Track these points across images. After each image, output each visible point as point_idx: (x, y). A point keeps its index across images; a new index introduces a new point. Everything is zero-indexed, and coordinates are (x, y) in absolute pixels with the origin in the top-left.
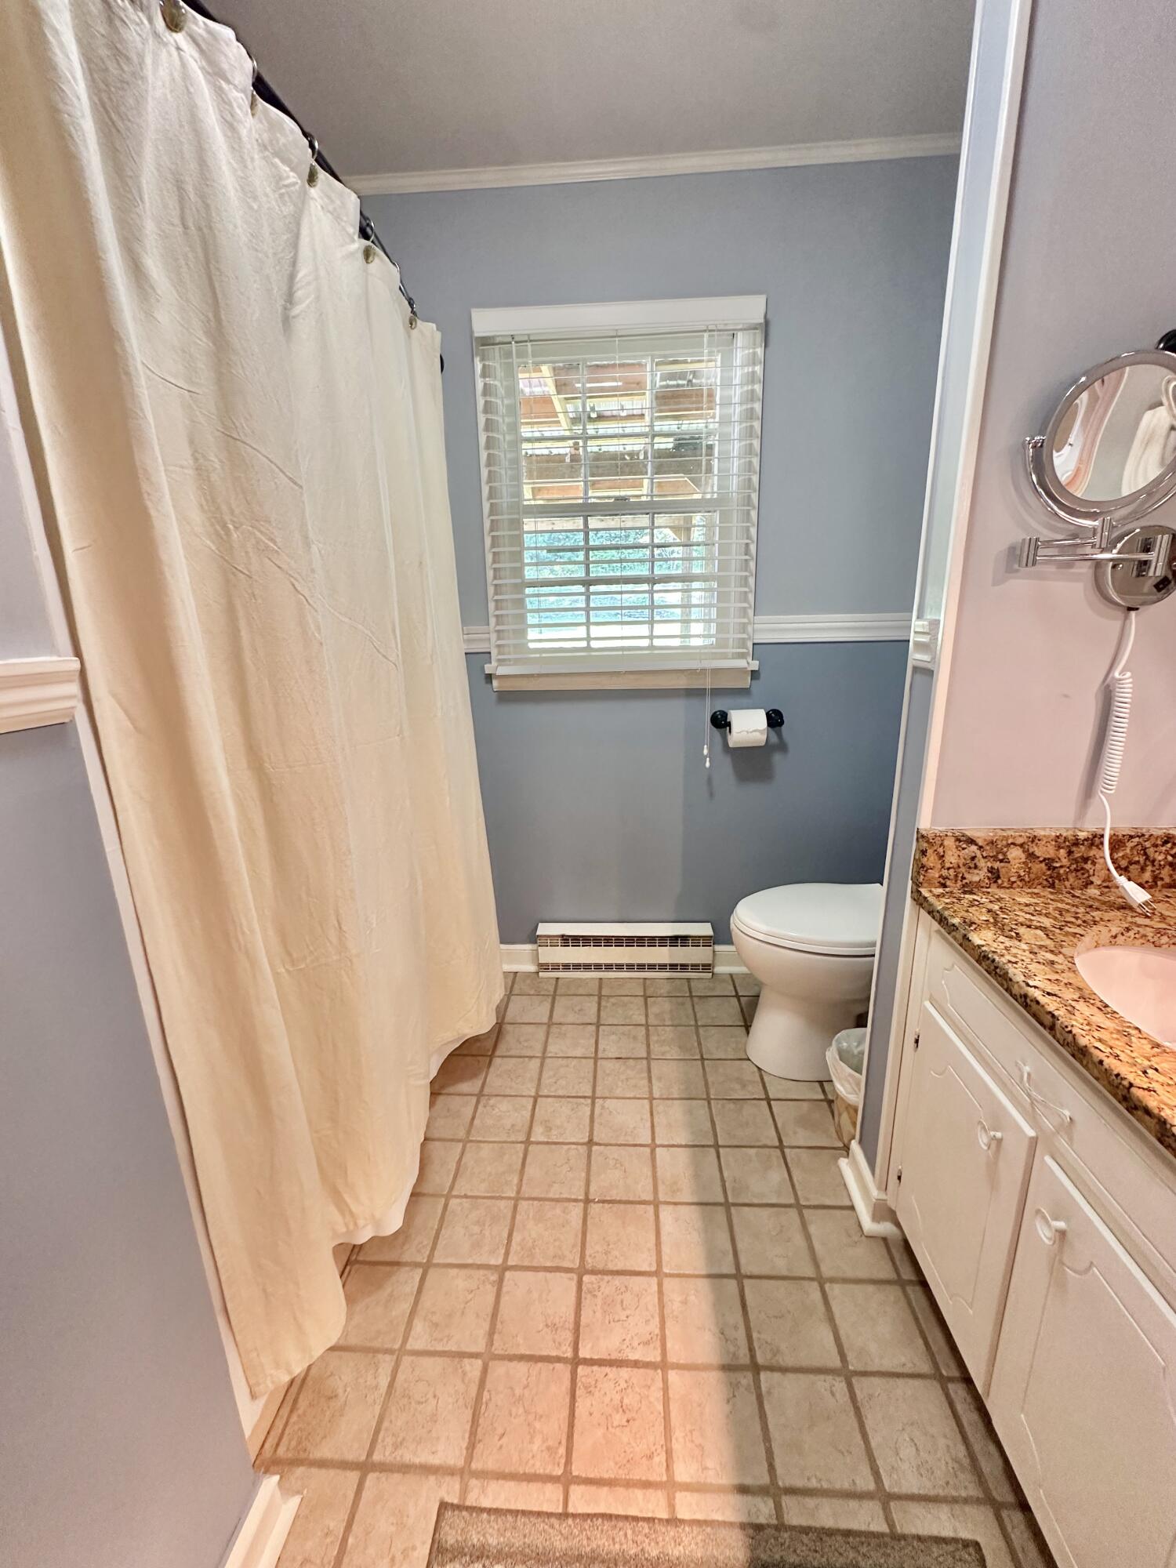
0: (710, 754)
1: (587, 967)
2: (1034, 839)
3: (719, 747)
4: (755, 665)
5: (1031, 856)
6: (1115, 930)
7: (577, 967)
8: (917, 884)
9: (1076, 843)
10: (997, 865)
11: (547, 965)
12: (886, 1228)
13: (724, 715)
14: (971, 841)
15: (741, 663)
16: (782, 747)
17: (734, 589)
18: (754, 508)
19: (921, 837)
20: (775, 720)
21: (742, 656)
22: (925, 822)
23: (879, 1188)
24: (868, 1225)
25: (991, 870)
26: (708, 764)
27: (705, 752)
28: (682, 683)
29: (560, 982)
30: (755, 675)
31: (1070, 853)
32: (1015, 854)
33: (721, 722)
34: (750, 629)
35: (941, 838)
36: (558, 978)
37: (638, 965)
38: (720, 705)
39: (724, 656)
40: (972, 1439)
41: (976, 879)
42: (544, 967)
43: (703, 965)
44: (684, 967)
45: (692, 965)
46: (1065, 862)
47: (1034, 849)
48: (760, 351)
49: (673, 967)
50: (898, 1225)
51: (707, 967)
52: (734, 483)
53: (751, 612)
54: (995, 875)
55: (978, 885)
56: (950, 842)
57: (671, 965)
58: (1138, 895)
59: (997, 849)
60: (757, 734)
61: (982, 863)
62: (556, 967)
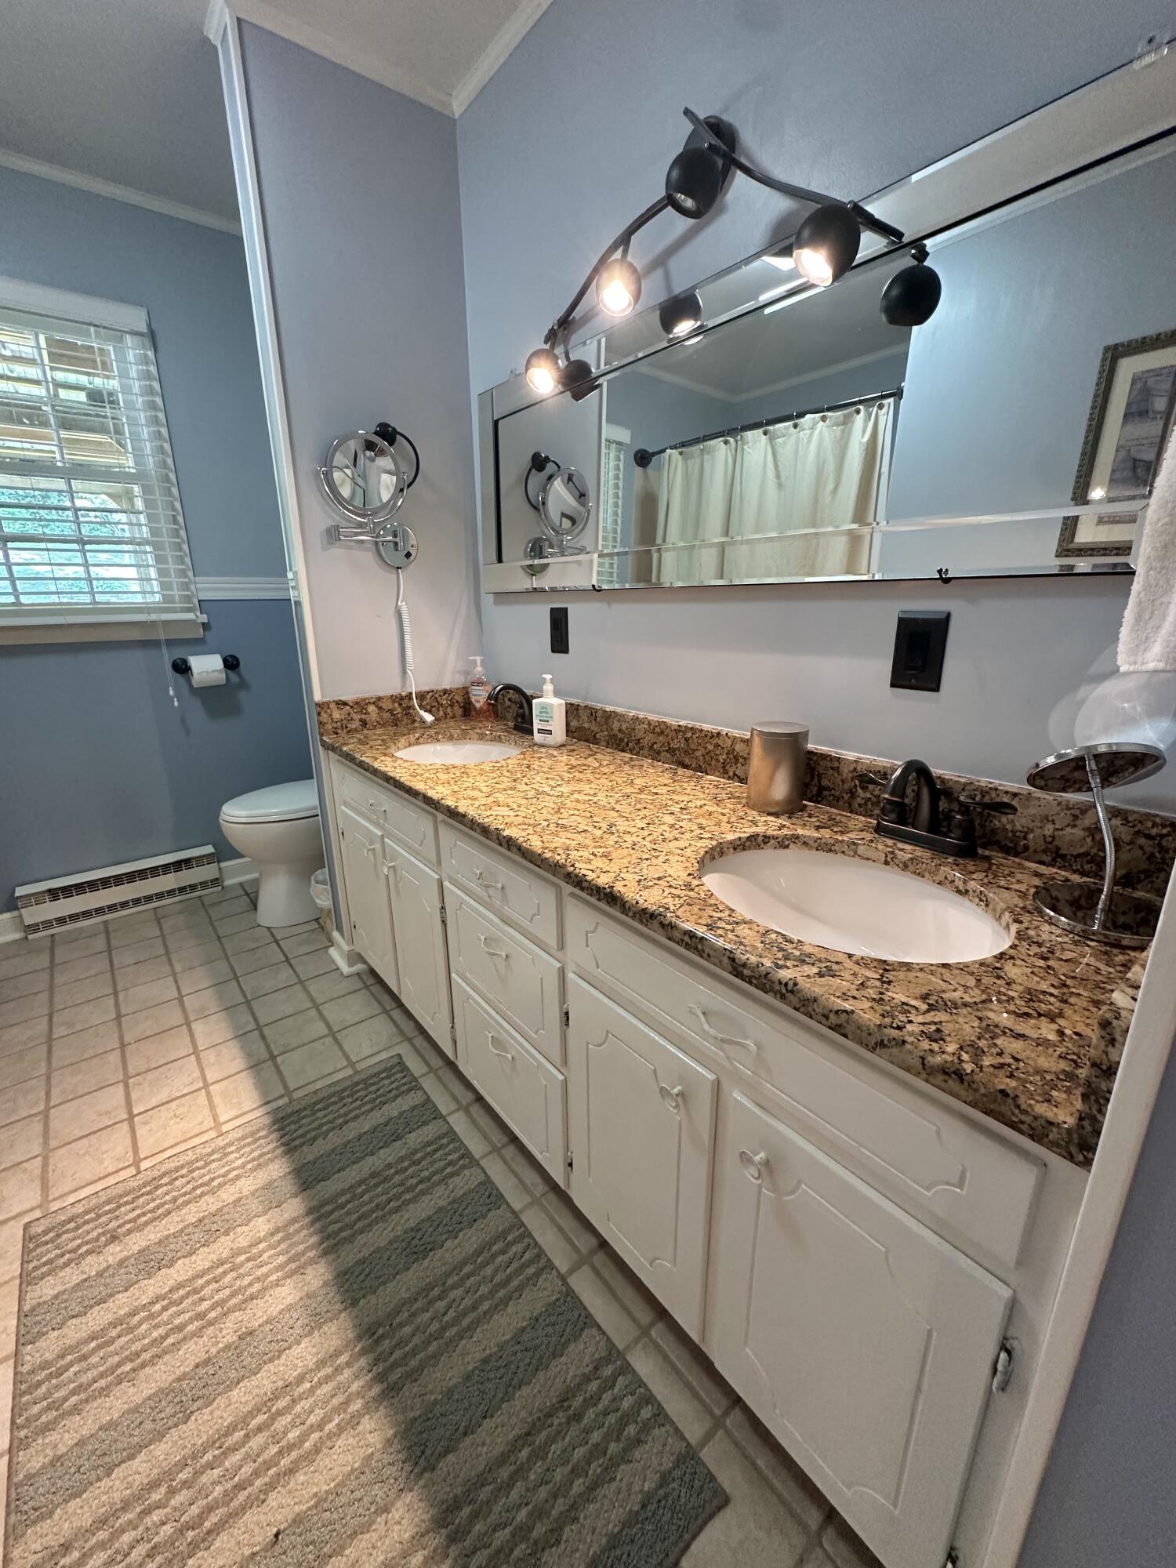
0: (178, 694)
1: (87, 914)
2: (379, 699)
3: (185, 689)
4: (204, 618)
5: (380, 708)
6: (417, 735)
7: (74, 917)
8: (321, 735)
9: (402, 698)
10: (363, 717)
11: (37, 924)
12: (359, 967)
13: (185, 662)
14: (345, 704)
15: (191, 616)
16: (243, 685)
17: (169, 554)
18: (173, 485)
19: (318, 705)
20: (231, 664)
21: (189, 610)
22: (318, 697)
23: (348, 944)
24: (346, 969)
25: (361, 720)
26: (176, 704)
27: (171, 693)
28: (135, 635)
29: (56, 937)
30: (206, 626)
31: (400, 705)
32: (371, 708)
33: (182, 668)
34: (193, 587)
35: (328, 704)
36: (52, 935)
37: (145, 898)
38: (178, 653)
39: (174, 610)
40: (399, 1022)
41: (354, 726)
42: (34, 928)
43: (212, 881)
44: (193, 887)
45: (201, 883)
46: (399, 710)
47: (381, 704)
48: (151, 354)
49: (182, 890)
50: (365, 962)
51: (215, 882)
52: (150, 462)
53: (190, 574)
54: (364, 723)
55: (356, 730)
56: (332, 706)
57: (179, 889)
58: (429, 718)
59: (360, 705)
60: (217, 674)
61: (355, 716)
62: (47, 924)
